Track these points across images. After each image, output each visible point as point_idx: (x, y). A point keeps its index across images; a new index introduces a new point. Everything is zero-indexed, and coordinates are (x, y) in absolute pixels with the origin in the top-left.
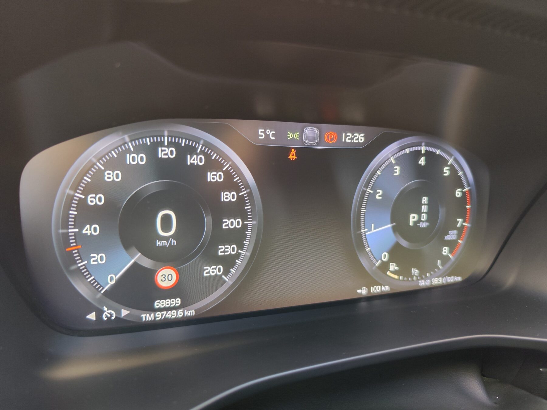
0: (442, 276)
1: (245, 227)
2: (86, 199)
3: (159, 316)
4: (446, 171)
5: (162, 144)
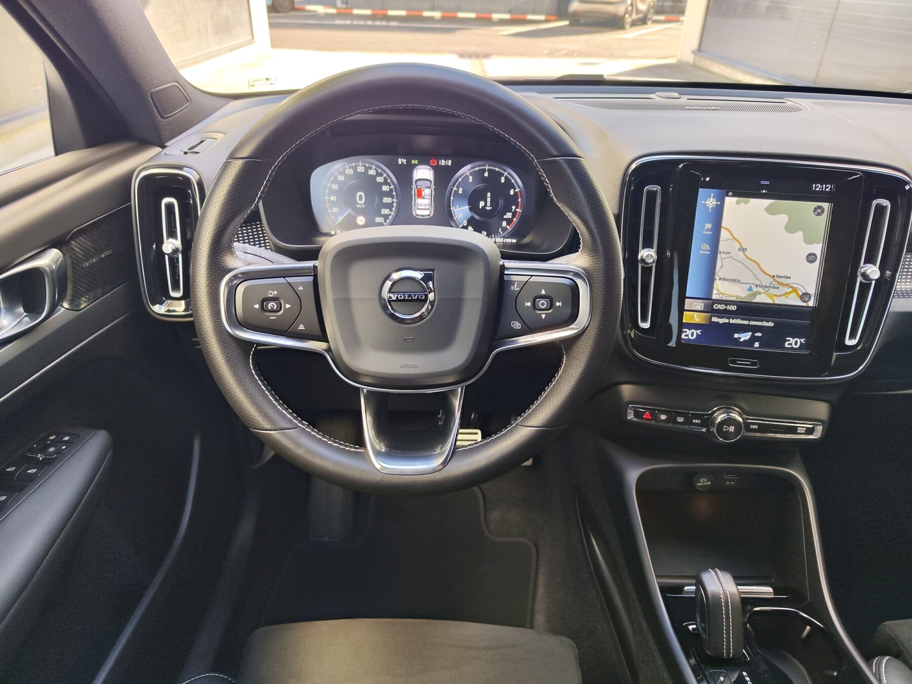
0: (504, 237)
1: (393, 202)
2: (331, 187)
4: (503, 180)
5: (359, 165)
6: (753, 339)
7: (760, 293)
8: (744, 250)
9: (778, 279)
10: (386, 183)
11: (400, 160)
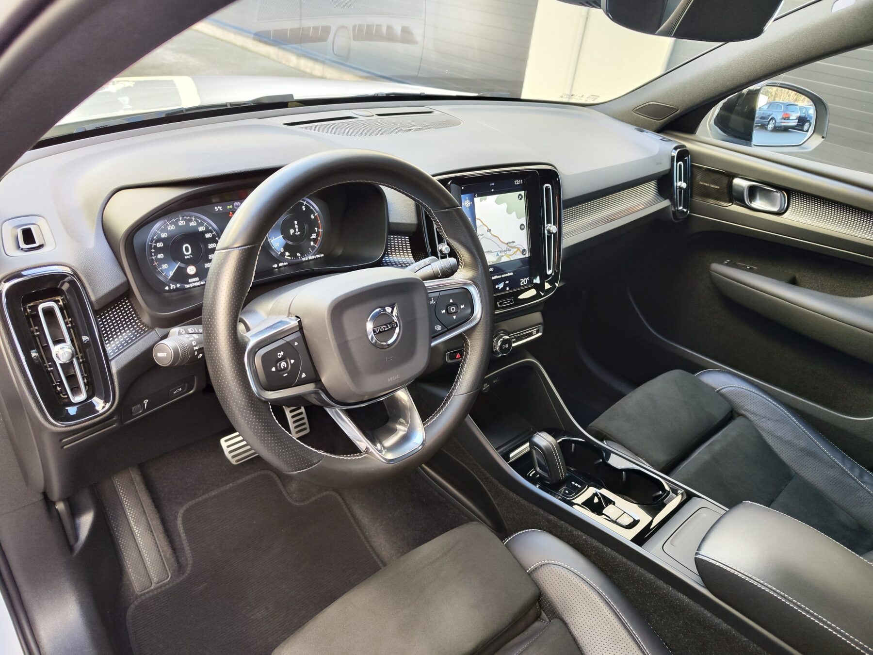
0: (314, 255)
2: (156, 245)
3: (192, 285)
4: (304, 208)
5: (179, 220)
6: (505, 286)
7: (502, 256)
8: (489, 230)
9: (510, 245)
10: (208, 231)
11: (216, 208)
